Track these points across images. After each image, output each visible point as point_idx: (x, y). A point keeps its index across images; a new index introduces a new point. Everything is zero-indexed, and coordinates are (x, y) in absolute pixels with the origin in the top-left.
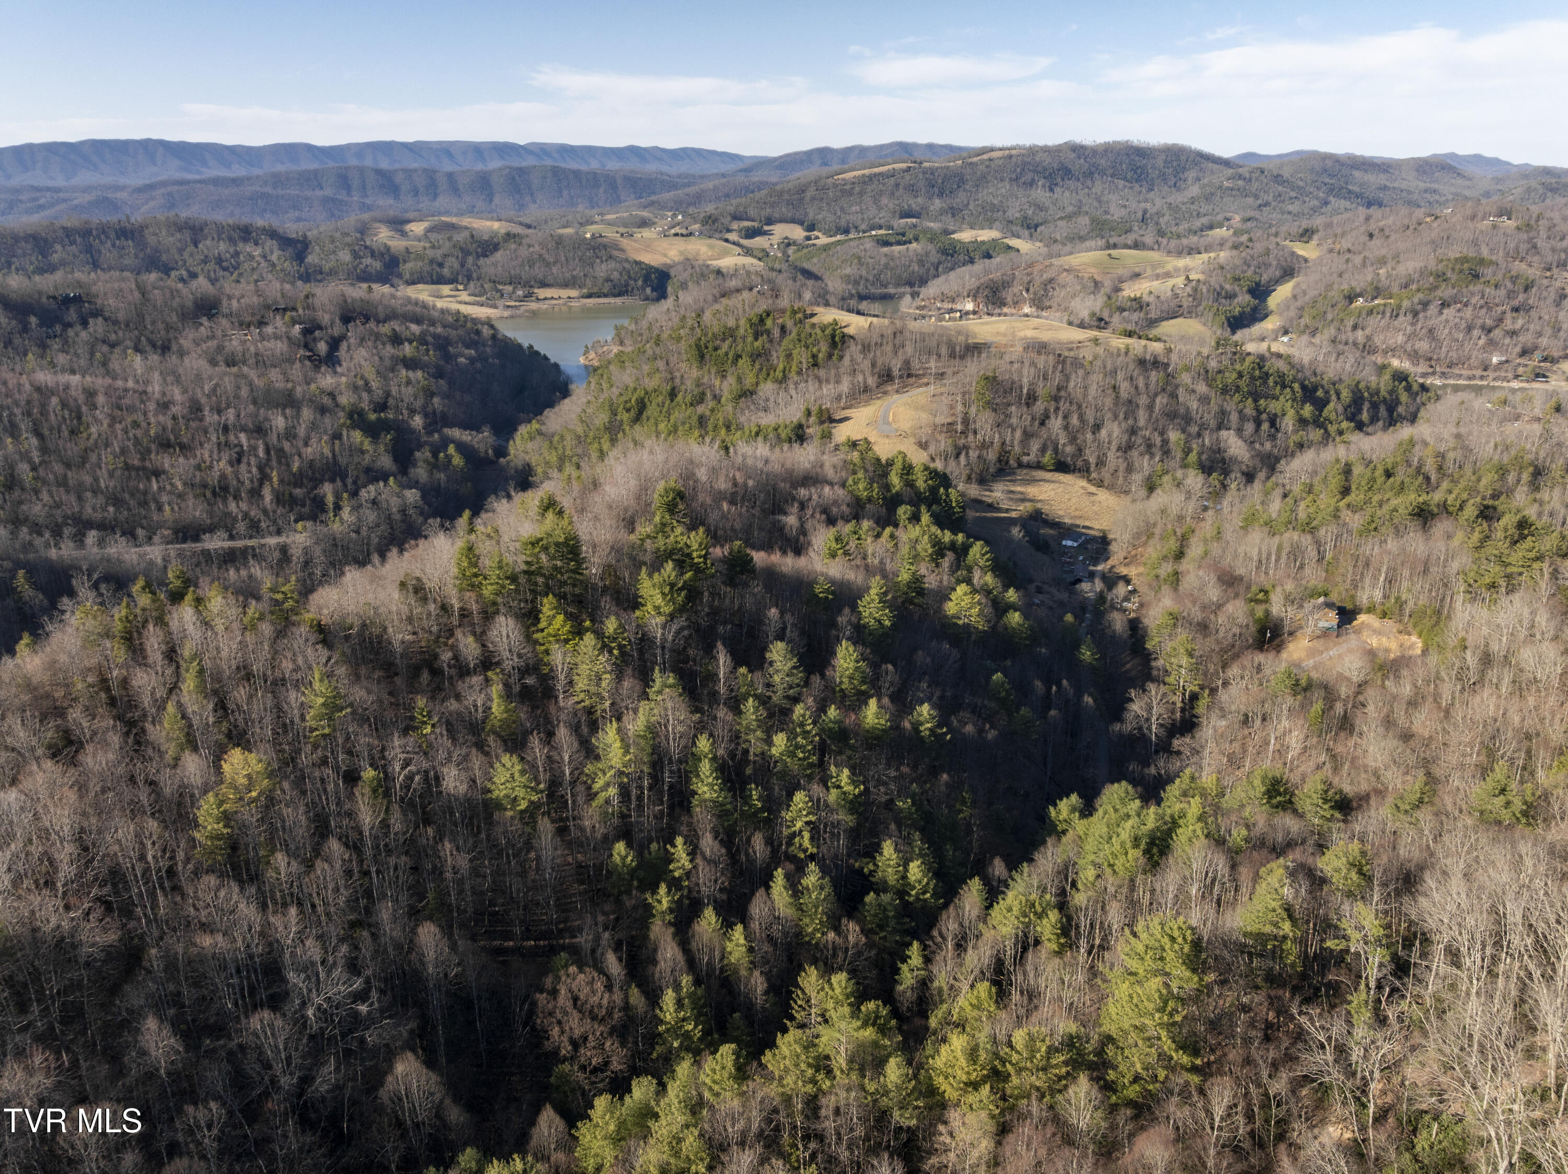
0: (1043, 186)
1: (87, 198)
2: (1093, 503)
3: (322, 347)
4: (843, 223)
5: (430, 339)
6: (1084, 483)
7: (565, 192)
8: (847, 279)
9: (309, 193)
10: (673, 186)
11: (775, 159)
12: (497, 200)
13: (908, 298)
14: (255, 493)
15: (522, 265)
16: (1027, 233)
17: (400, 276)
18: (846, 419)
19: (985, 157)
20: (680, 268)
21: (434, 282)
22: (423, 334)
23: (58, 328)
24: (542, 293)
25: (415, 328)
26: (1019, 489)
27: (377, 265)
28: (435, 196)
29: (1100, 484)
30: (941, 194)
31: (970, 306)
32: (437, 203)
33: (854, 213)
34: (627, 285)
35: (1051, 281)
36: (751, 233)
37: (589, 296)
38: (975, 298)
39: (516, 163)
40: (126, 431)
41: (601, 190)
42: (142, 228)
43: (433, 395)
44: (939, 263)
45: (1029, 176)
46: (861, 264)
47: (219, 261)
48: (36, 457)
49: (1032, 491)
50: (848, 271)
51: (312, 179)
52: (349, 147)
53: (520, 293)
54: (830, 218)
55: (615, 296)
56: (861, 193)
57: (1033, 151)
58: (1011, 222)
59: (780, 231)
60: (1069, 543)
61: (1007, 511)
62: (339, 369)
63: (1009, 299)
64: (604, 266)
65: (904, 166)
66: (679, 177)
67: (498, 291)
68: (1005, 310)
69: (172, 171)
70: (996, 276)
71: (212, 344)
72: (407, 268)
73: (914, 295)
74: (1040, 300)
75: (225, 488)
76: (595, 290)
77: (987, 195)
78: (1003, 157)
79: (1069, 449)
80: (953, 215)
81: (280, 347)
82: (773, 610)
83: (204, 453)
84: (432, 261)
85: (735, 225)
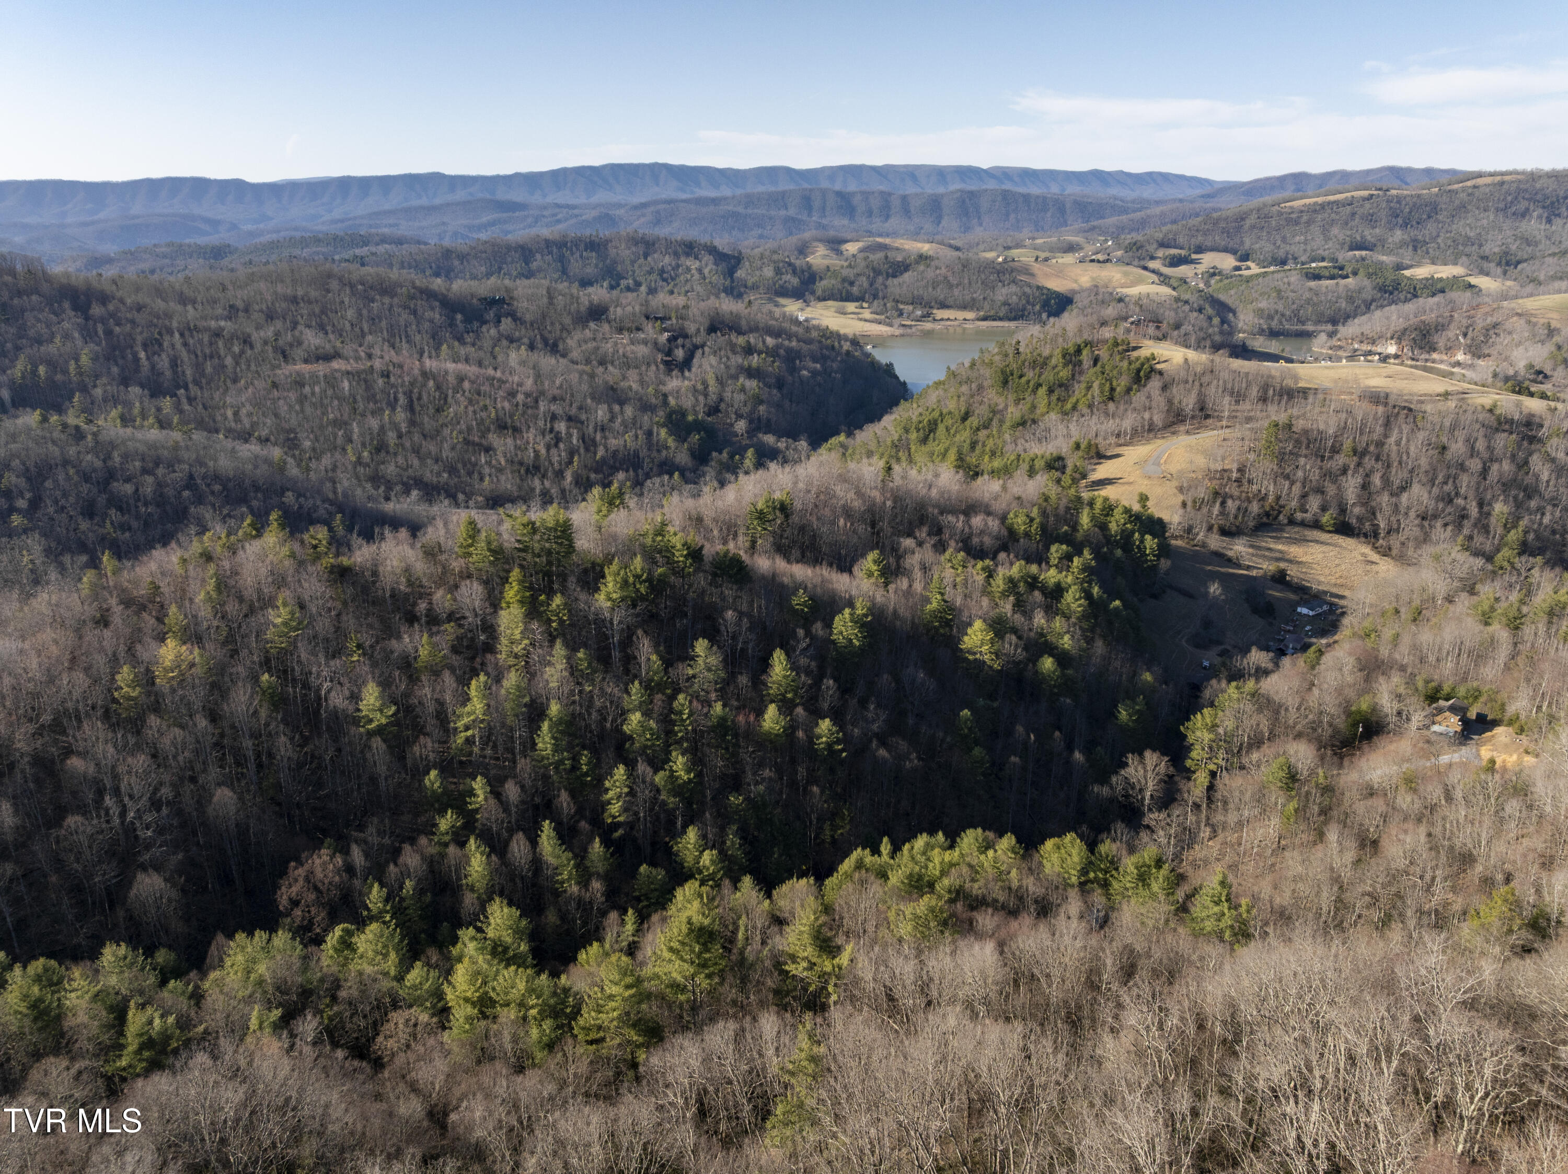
0: (1540, 217)
1: (594, 213)
2: (1367, 572)
3: (680, 354)
4: (1281, 254)
5: (782, 352)
6: (1366, 550)
7: (1012, 216)
8: (1260, 313)
9: (773, 213)
10: (1125, 211)
11: (1243, 184)
12: (944, 223)
13: (1323, 337)
14: (560, 474)
15: (926, 287)
16: (1499, 270)
17: (813, 293)
18: (1117, 456)
19: (1469, 183)
20: (1085, 294)
21: (842, 300)
22: (778, 347)
23: (476, 324)
24: (940, 314)
25: (770, 341)
26: (1280, 547)
27: (795, 281)
28: (888, 217)
29: (1386, 552)
30: (1405, 225)
31: (1392, 349)
32: (887, 225)
33: (1297, 244)
34: (1024, 309)
35: (1495, 326)
36: (1176, 262)
37: (985, 319)
38: (1399, 340)
39: (973, 186)
40: (475, 412)
41: (1049, 214)
42: (608, 241)
43: (761, 402)
44: (1373, 300)
45: (1523, 205)
46: (1280, 297)
47: (662, 271)
48: (404, 427)
49: (1294, 551)
50: (1263, 304)
51: (779, 200)
52: (823, 170)
53: (919, 313)
54: (1269, 247)
55: (1010, 320)
56: (1309, 223)
57: (1533, 177)
58: (1485, 258)
59: (1209, 260)
60: (1304, 611)
61: (1248, 568)
62: (687, 374)
63: (1441, 345)
64: (1004, 291)
65: (1365, 193)
66: (1133, 202)
67: (897, 309)
68: (1435, 356)
69: (670, 191)
70: (1430, 317)
71: (591, 345)
72: (821, 286)
73: (1331, 335)
74: (1478, 347)
75: (537, 468)
76: (992, 313)
77: (1463, 227)
78: (1494, 185)
79: (1357, 510)
80: (1415, 249)
81: (642, 351)
82: (730, 613)
83: (530, 435)
84: (844, 280)
85: (1160, 253)
